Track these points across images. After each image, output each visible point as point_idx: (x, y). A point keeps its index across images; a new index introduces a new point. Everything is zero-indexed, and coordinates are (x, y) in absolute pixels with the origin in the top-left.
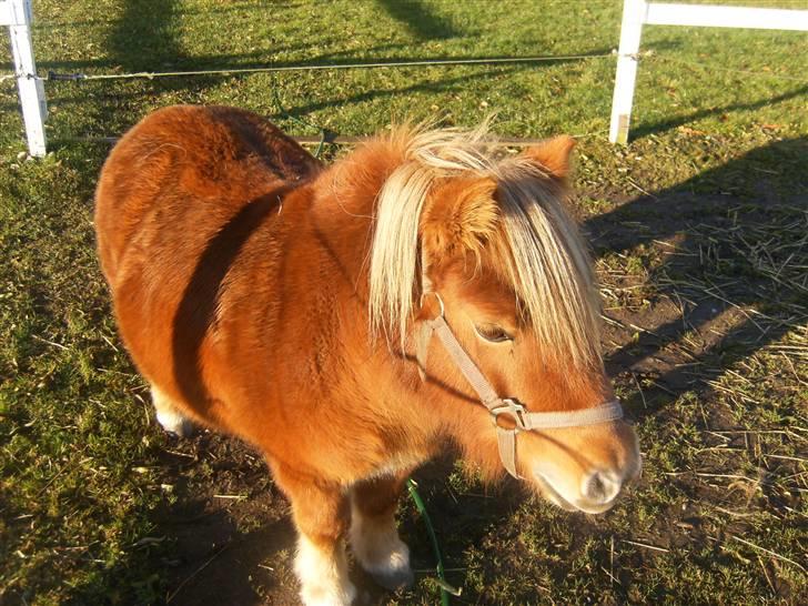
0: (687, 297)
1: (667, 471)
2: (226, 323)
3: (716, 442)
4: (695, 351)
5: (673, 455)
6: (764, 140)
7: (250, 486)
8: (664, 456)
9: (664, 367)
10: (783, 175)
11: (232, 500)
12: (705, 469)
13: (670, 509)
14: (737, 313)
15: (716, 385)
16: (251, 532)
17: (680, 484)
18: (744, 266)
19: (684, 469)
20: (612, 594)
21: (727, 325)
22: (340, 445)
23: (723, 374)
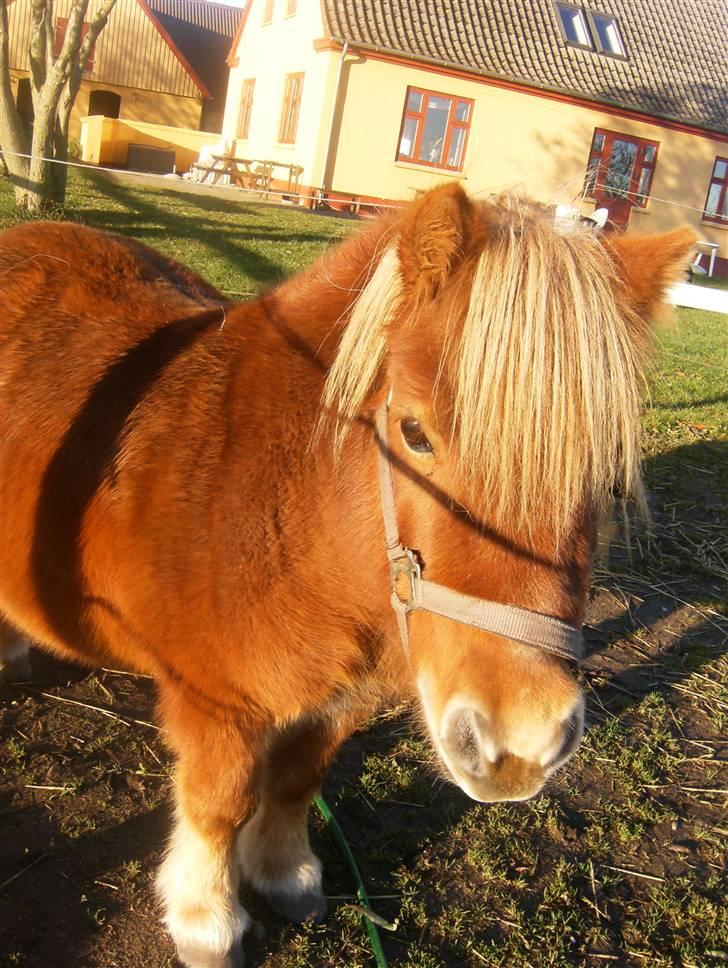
0: (632, 592)
1: (644, 782)
2: (130, 472)
3: (696, 752)
4: (650, 652)
5: (649, 764)
6: (692, 439)
7: (79, 776)
8: (637, 765)
9: (617, 667)
10: (719, 476)
11: (54, 792)
12: (690, 783)
13: (656, 828)
14: (691, 613)
15: (683, 689)
16: (82, 837)
17: (662, 799)
18: (693, 564)
19: (665, 782)
20: (602, 933)
21: (683, 625)
22: (296, 652)
23: (689, 677)
